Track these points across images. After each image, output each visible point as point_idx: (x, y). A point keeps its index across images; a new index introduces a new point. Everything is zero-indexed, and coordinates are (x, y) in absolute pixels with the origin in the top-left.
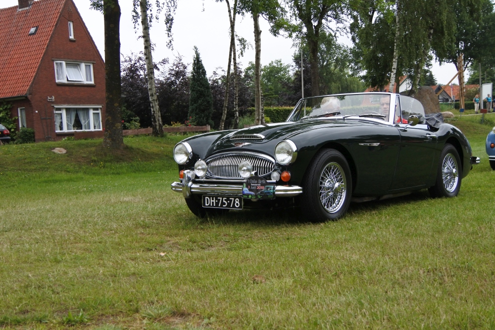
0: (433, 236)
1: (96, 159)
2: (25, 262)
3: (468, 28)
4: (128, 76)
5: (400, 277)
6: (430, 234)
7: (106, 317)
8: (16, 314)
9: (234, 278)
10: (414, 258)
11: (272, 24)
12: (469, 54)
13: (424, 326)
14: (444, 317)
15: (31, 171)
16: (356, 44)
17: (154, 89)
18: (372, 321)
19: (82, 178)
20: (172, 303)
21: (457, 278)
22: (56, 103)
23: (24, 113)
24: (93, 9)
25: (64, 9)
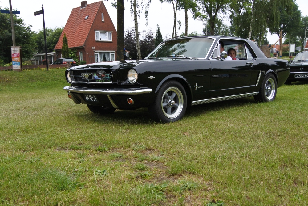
3: (285, 18)
5: (253, 136)
7: (116, 149)
8: (76, 144)
9: (175, 133)
10: (260, 126)
11: (194, 14)
12: (285, 30)
14: (276, 156)
16: (232, 25)
17: (139, 44)
20: (146, 144)
21: (281, 137)
22: (95, 50)
23: (82, 54)
25: (100, 7)
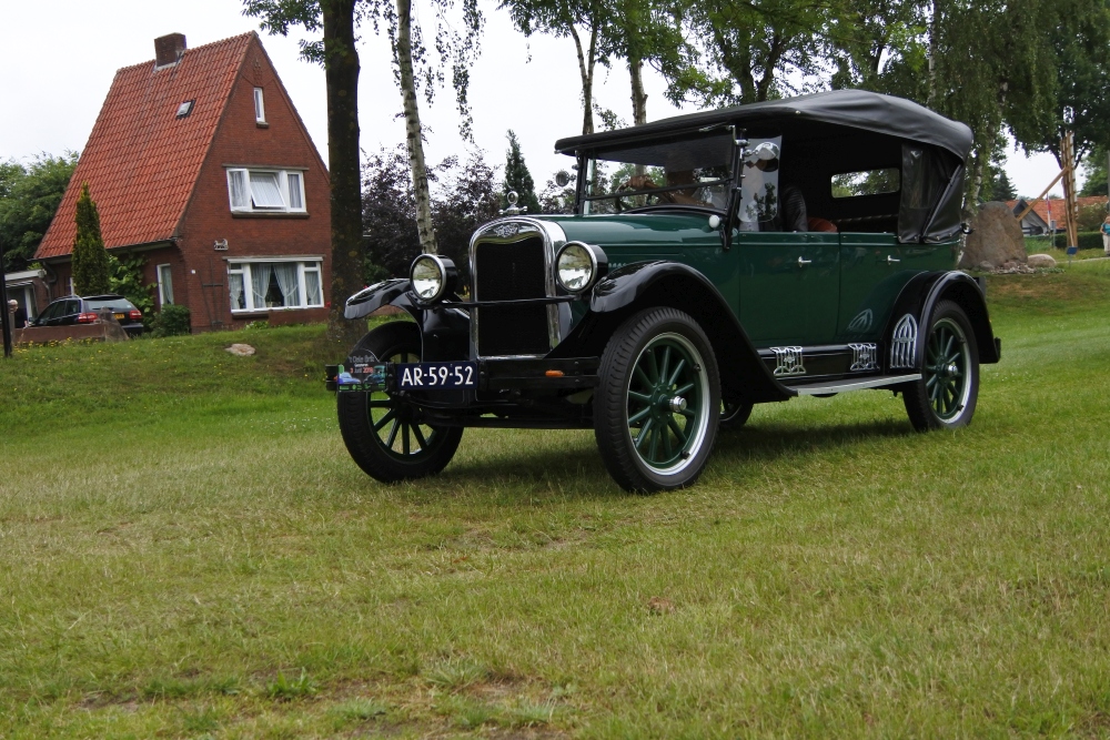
0: (1023, 513)
1: (313, 364)
2: (184, 574)
4: (374, 194)
5: (957, 599)
6: (1017, 509)
7: (354, 684)
8: (174, 676)
9: (611, 604)
10: (985, 558)
11: (670, 81)
12: (1084, 132)
13: (1018, 699)
14: (1060, 681)
15: (187, 392)
17: (429, 221)
18: (906, 689)
19: (288, 404)
20: (486, 656)
21: (1080, 599)
22: (231, 252)
23: (168, 274)
24: (305, 61)
25: (245, 63)
